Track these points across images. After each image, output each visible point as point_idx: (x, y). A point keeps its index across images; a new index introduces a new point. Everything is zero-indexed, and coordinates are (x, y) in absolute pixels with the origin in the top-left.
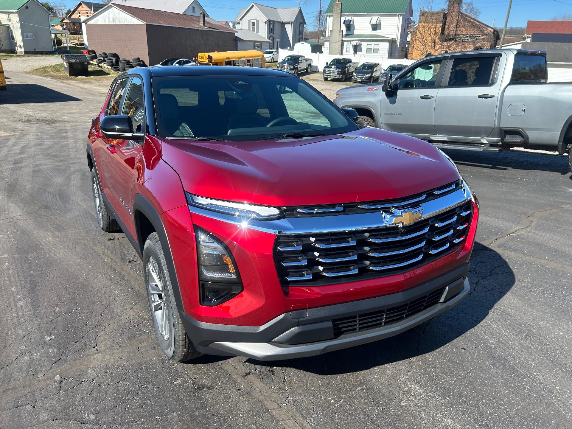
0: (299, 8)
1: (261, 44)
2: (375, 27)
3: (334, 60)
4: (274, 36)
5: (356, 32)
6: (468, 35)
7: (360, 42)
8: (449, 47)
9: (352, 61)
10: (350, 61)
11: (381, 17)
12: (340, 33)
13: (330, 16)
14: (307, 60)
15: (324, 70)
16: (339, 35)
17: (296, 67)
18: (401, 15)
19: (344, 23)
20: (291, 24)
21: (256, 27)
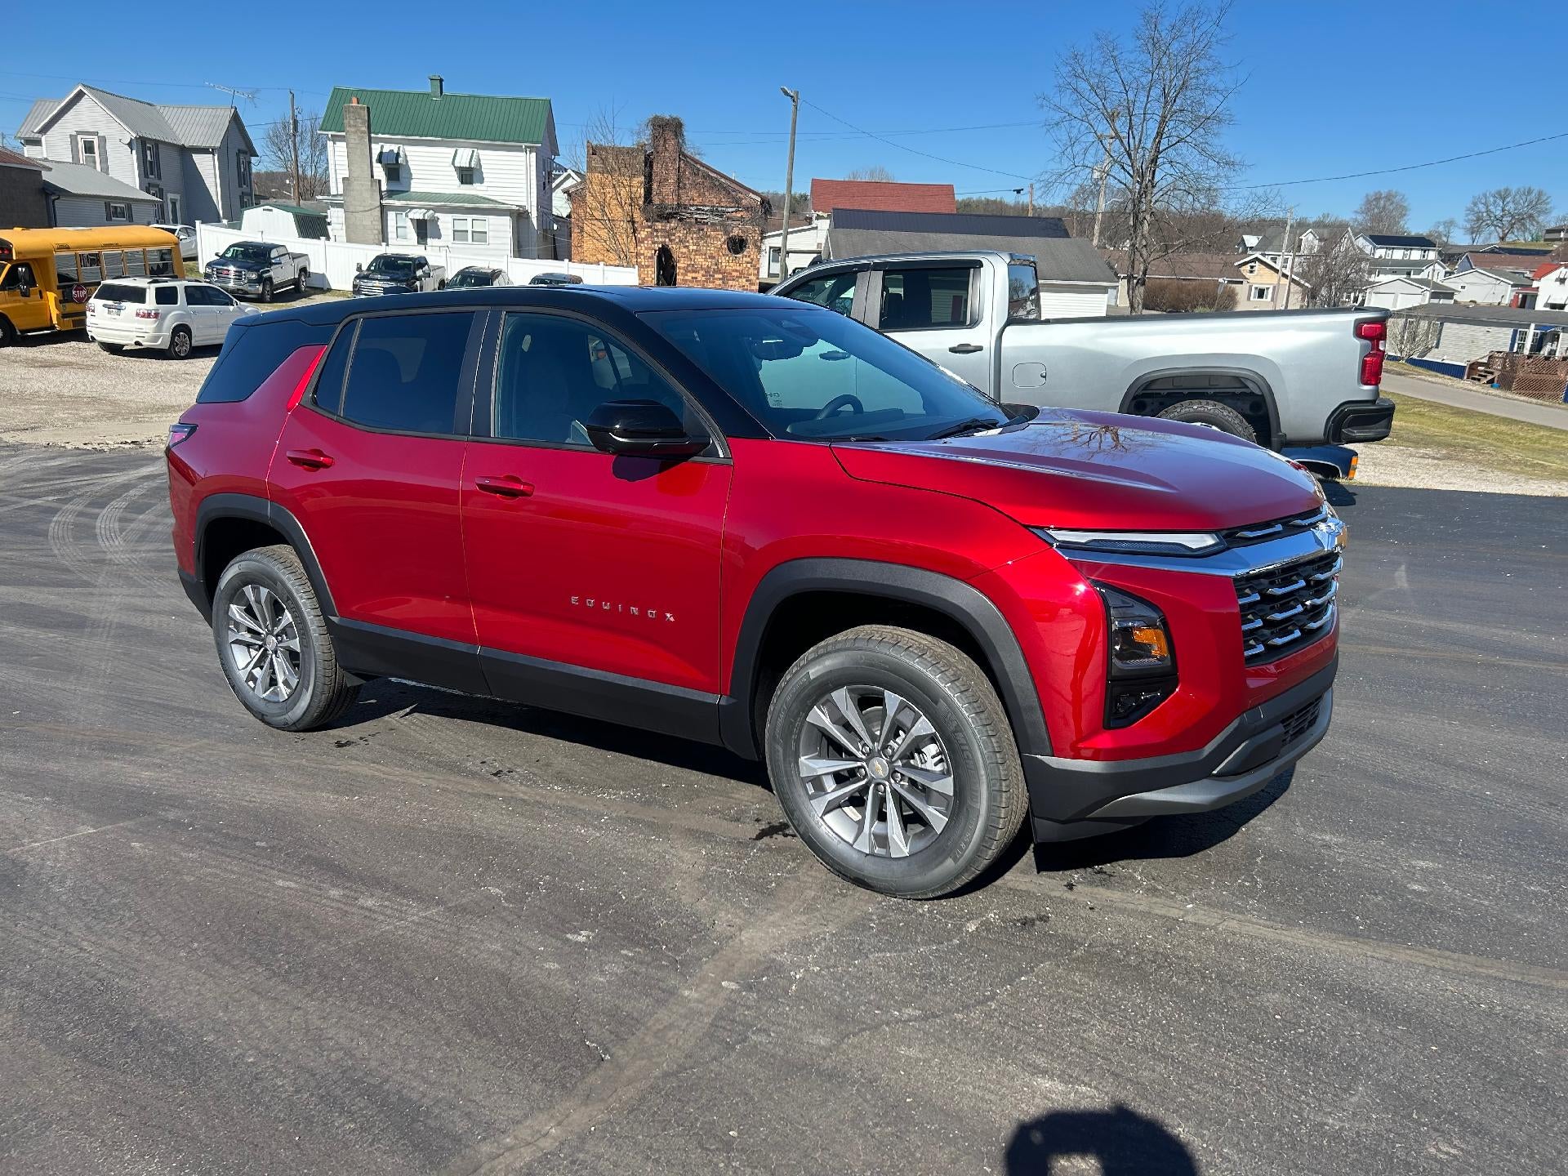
0: (233, 110)
1: (129, 208)
2: (468, 175)
3: (378, 258)
4: (161, 184)
5: (416, 186)
6: (706, 209)
7: (431, 212)
8: (669, 234)
9: (430, 263)
10: (424, 262)
11: (480, 152)
12: (372, 185)
13: (335, 139)
14: (295, 257)
15: (355, 286)
16: (373, 191)
17: (265, 275)
18: (532, 149)
19: (379, 160)
20: (213, 153)
21: (97, 155)
